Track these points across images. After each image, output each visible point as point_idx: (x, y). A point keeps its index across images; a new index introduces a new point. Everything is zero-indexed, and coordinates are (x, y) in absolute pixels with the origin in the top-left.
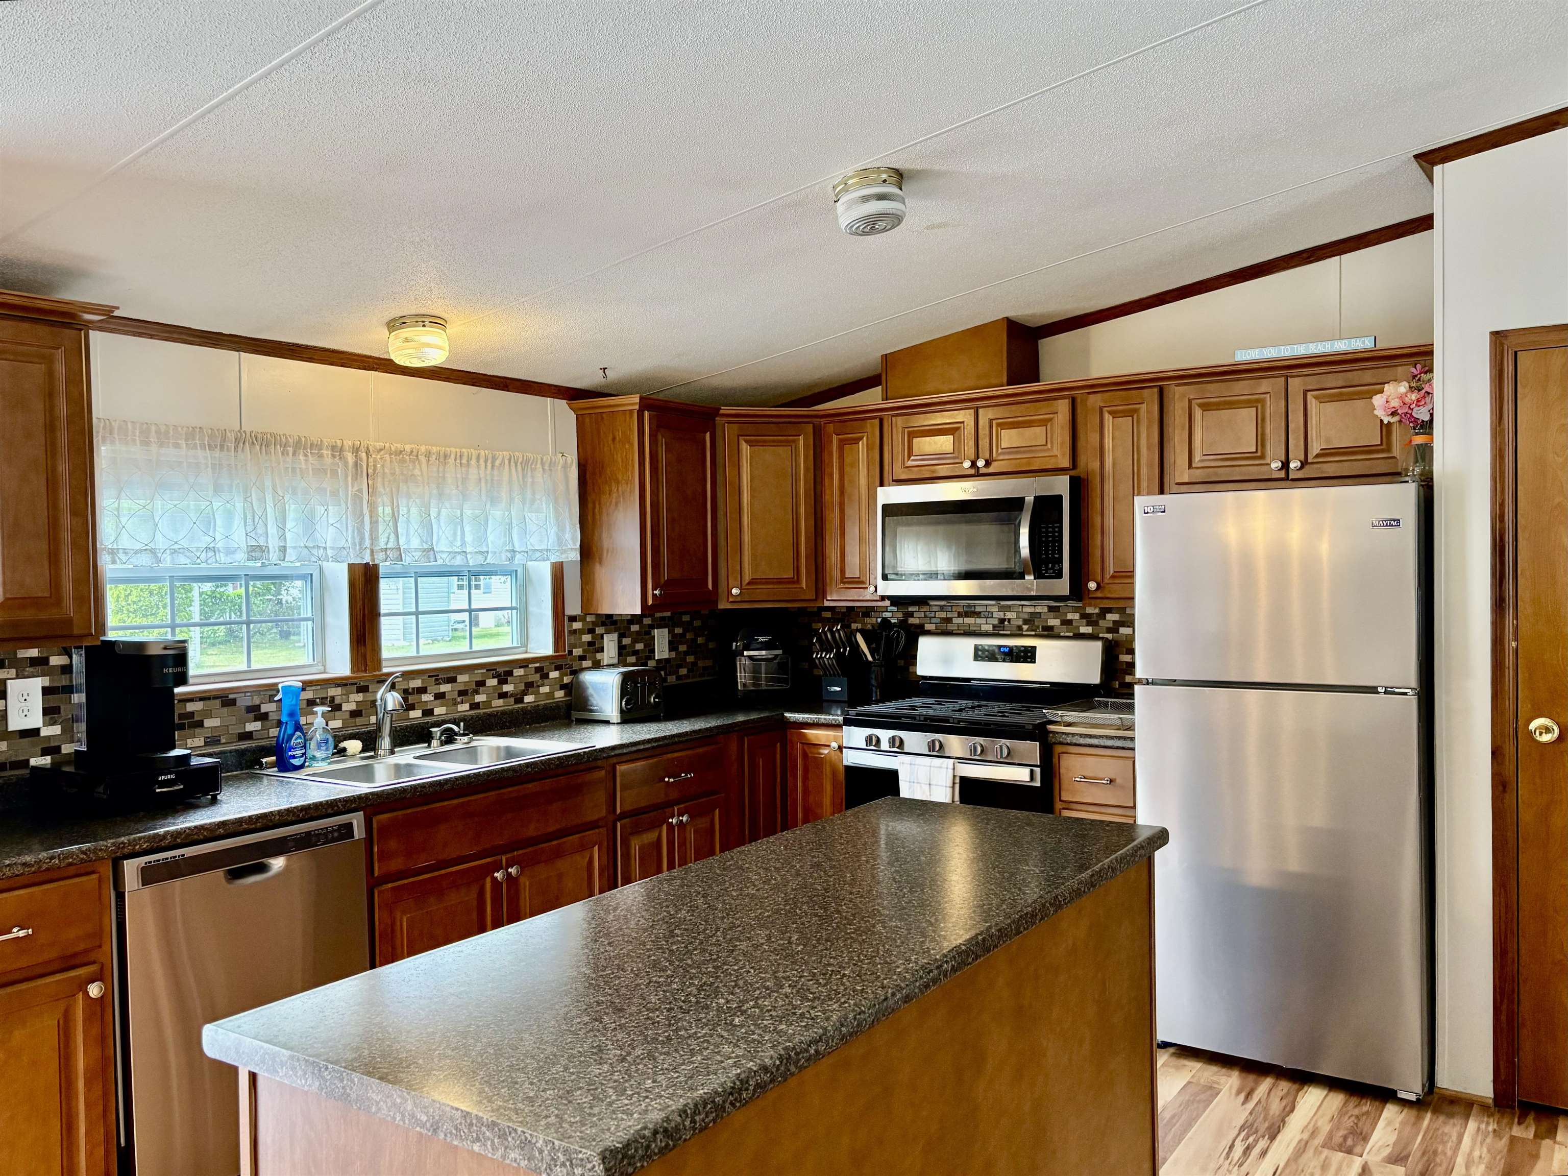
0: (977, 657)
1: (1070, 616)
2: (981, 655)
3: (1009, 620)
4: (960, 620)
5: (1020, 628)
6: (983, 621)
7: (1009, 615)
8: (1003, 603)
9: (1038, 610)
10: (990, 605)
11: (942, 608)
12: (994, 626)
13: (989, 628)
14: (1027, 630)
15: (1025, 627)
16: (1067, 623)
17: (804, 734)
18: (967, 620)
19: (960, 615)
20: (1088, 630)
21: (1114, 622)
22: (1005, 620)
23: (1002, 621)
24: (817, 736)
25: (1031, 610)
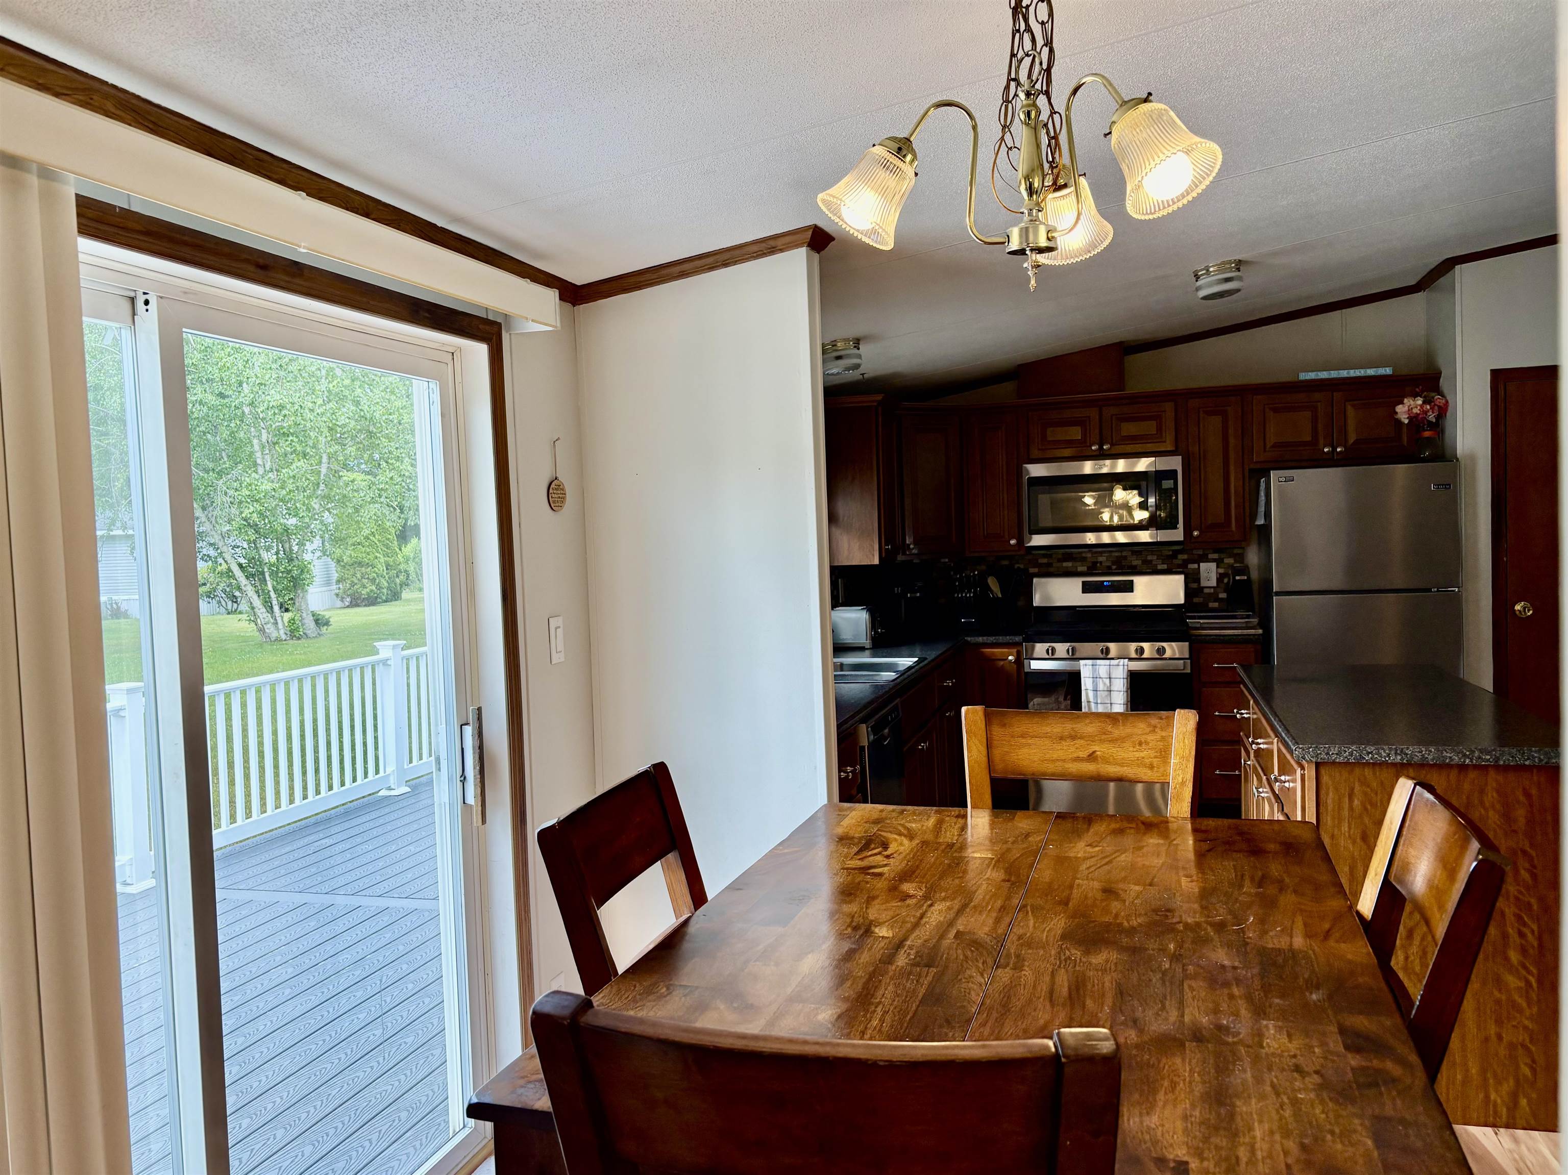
0: (1085, 591)
1: (1149, 558)
2: (1087, 588)
3: (1101, 563)
4: (1059, 564)
5: (1109, 568)
6: (1079, 563)
7: (1101, 559)
8: (1095, 550)
9: (1124, 554)
10: (1085, 552)
11: (1044, 556)
12: (1088, 568)
13: (1084, 569)
14: (1115, 569)
15: (1114, 567)
16: (1145, 562)
17: (982, 652)
18: (1065, 564)
19: (1059, 561)
20: (1165, 567)
21: (1184, 560)
22: (1097, 562)
23: (1095, 564)
24: (993, 653)
25: (1117, 554)
